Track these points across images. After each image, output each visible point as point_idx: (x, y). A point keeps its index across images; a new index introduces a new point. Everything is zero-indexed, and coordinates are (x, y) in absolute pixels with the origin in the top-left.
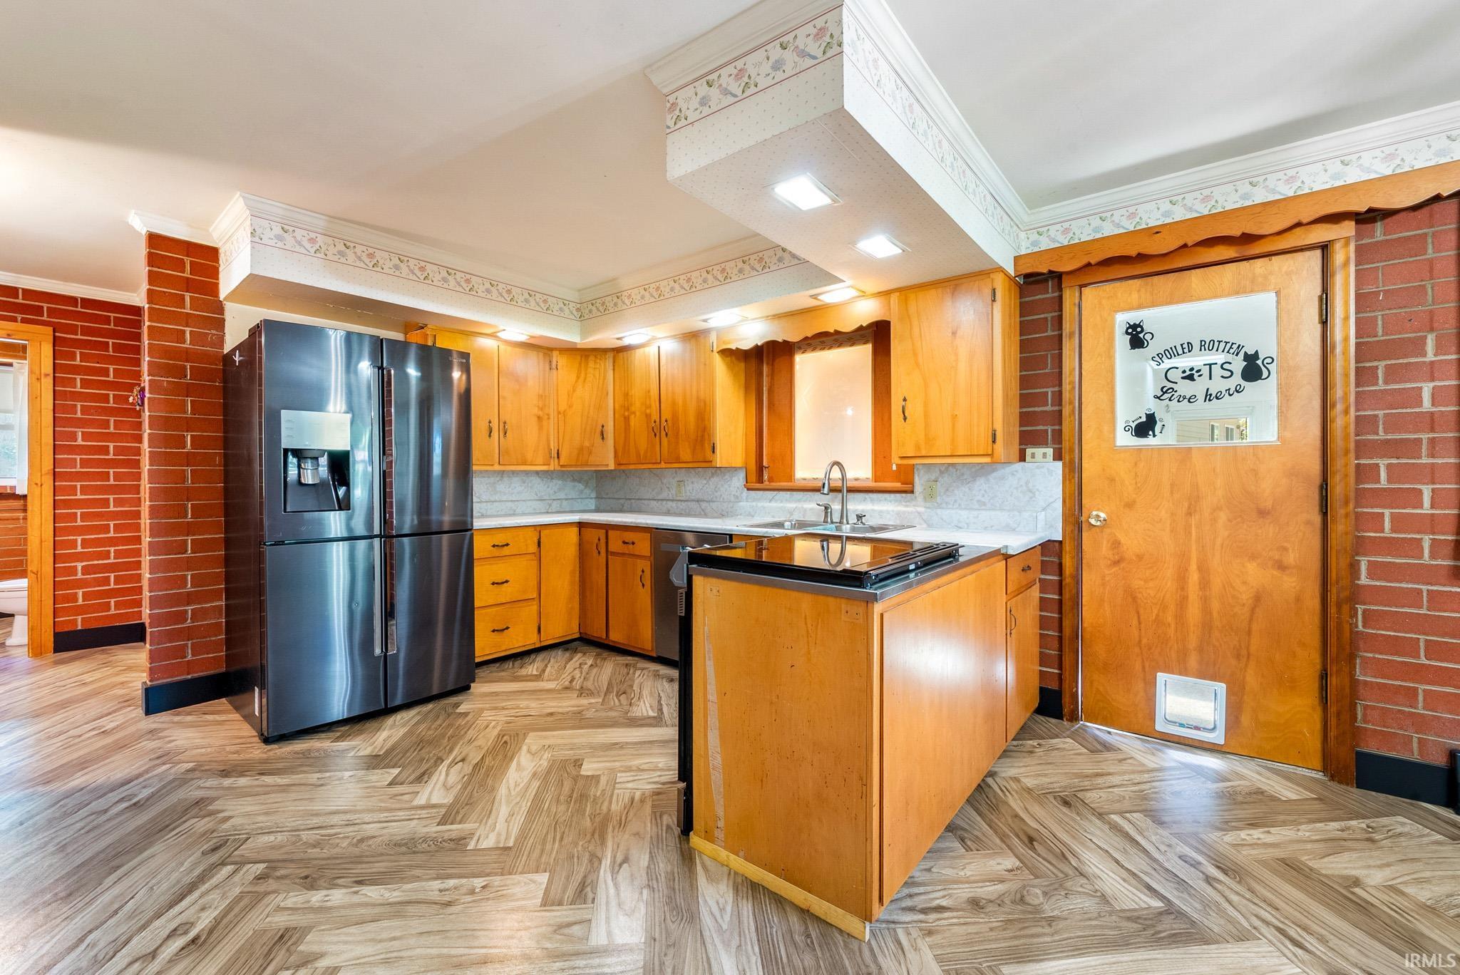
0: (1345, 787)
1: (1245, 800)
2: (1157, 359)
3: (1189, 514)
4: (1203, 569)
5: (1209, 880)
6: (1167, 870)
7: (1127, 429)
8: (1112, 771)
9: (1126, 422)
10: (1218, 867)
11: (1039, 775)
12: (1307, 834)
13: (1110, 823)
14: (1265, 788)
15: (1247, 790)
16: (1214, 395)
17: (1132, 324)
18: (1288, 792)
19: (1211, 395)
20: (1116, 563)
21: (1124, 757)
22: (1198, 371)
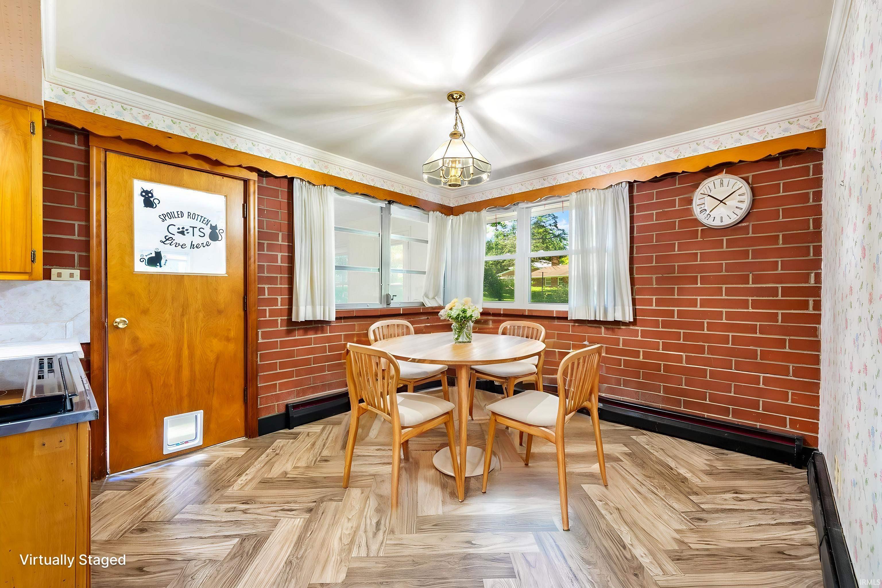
0: (255, 438)
1: (228, 466)
2: (162, 217)
3: (183, 315)
4: (191, 347)
5: (244, 512)
6: (226, 522)
7: (142, 260)
8: (153, 493)
9: (142, 255)
10: (243, 503)
11: (106, 527)
12: (259, 465)
13: (179, 522)
14: (230, 456)
15: (224, 461)
16: (195, 246)
17: (145, 190)
18: (240, 452)
19: (194, 245)
20: (136, 352)
21: (153, 481)
22: (187, 230)
